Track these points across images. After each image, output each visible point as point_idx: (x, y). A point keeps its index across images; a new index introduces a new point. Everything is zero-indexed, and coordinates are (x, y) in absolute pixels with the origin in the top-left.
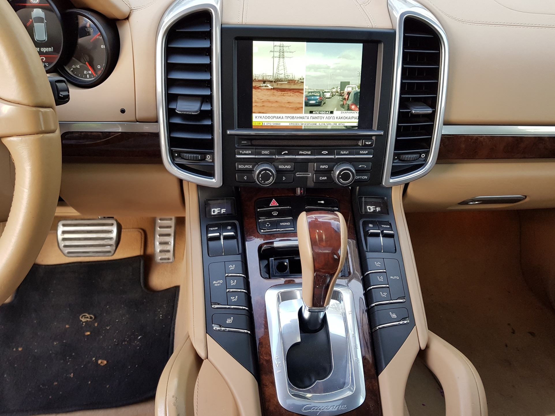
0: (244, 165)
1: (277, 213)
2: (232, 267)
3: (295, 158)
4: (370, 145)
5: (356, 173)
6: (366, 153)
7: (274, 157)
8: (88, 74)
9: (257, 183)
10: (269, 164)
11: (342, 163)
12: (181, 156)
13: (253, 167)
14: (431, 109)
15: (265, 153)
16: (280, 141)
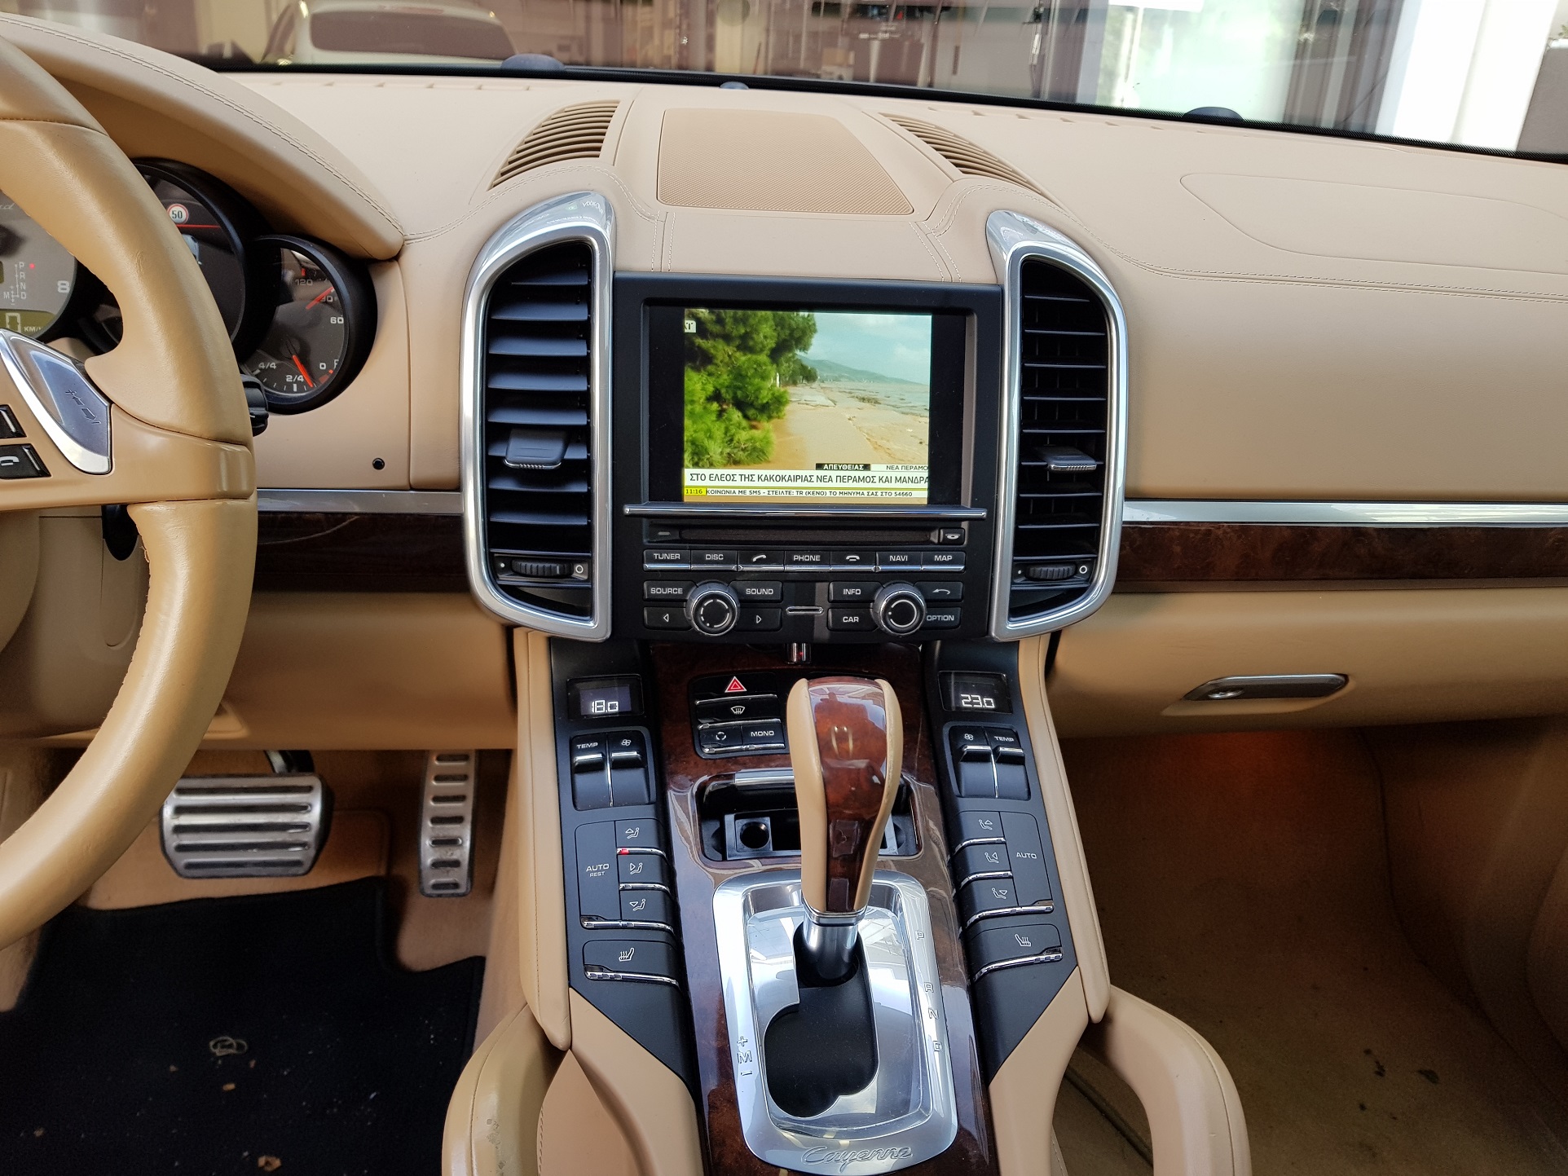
0: (664, 587)
1: (742, 709)
3: (784, 571)
4: (959, 542)
5: (928, 607)
6: (948, 559)
7: (734, 567)
8: (297, 382)
9: (694, 630)
10: (722, 583)
11: (894, 583)
12: (515, 570)
13: (686, 592)
14: (1093, 462)
15: (714, 558)
16: (747, 532)
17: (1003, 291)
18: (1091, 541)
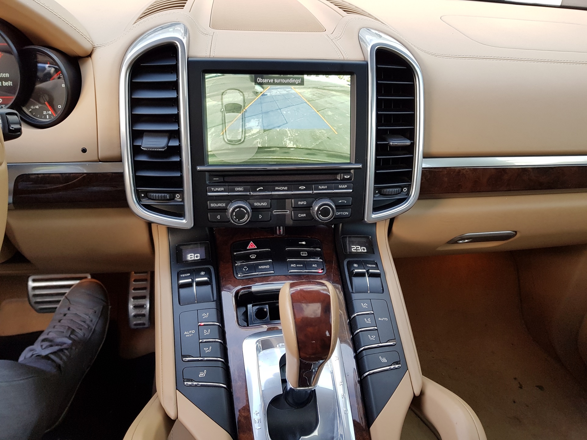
0: (217, 203)
1: (255, 256)
2: (206, 316)
3: (271, 195)
4: (349, 179)
5: (336, 209)
6: (345, 187)
7: (248, 193)
8: (48, 114)
9: (231, 223)
10: (244, 201)
11: (321, 198)
12: (148, 197)
13: (227, 205)
14: (409, 141)
15: (239, 190)
16: (254, 177)
17: (367, 64)
18: (409, 176)
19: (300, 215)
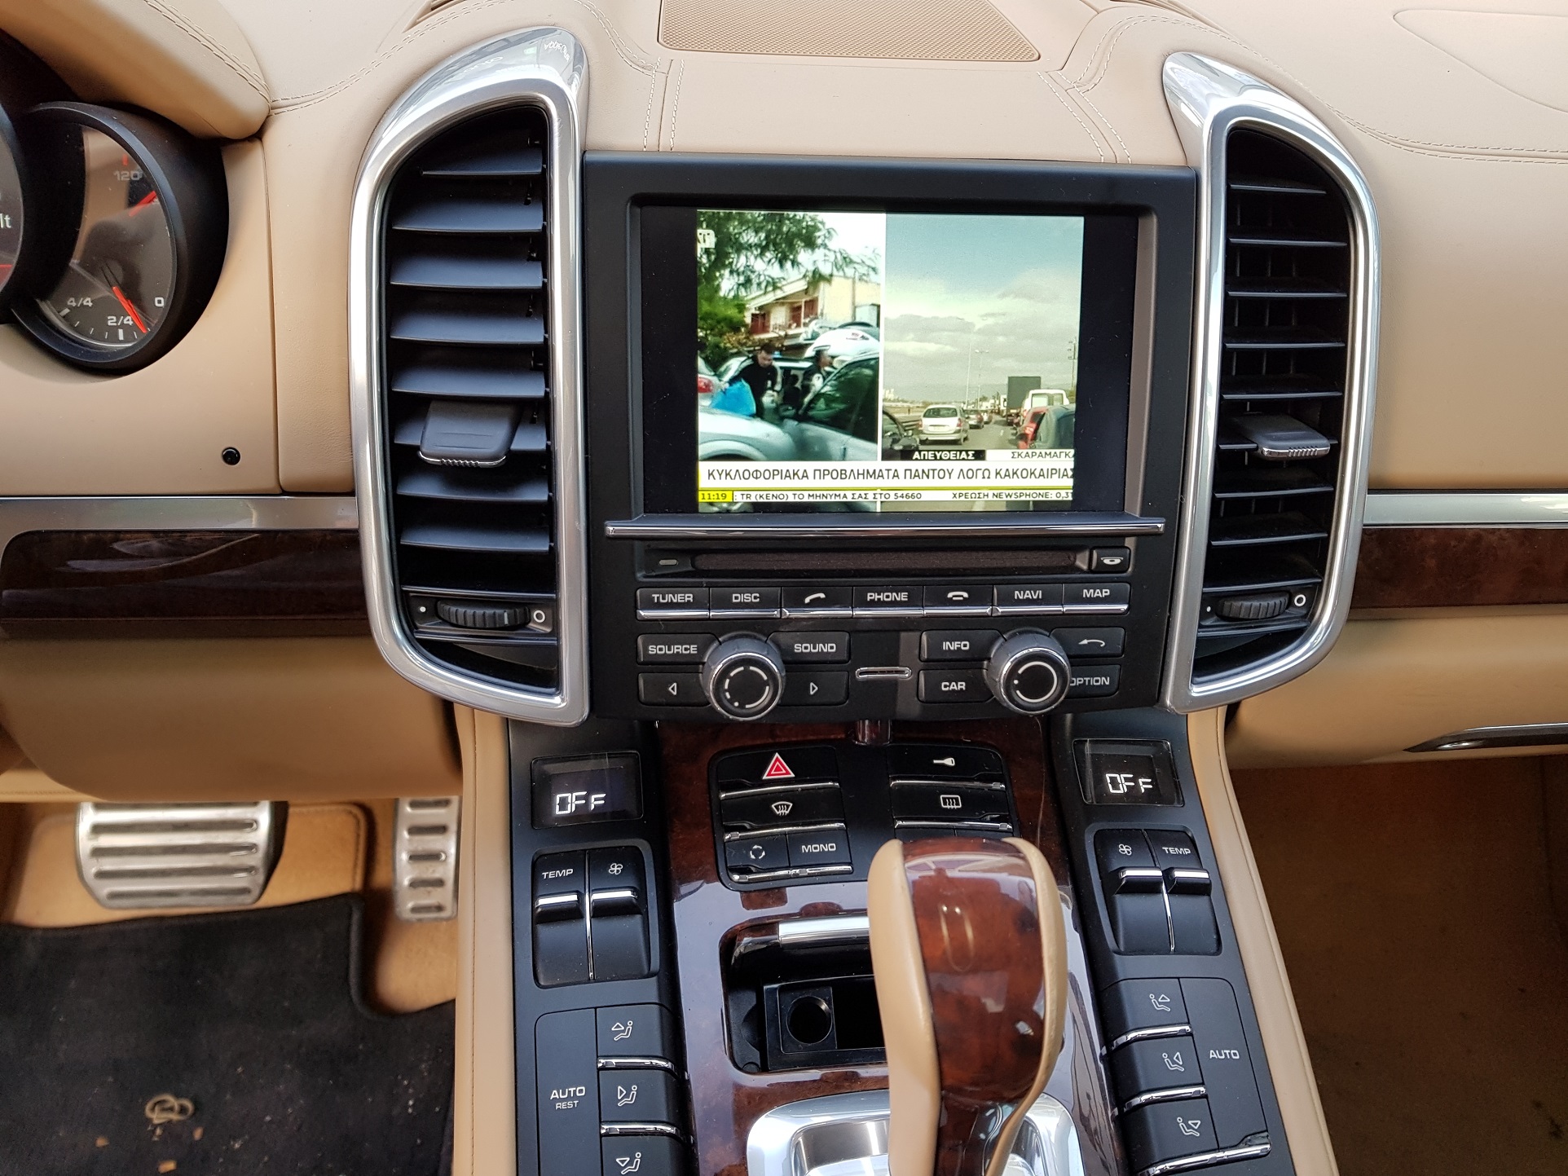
0: (669, 645)
1: (788, 806)
2: (623, 1031)
3: (852, 618)
4: (1119, 569)
5: (1072, 665)
6: (1104, 594)
7: (776, 613)
8: (123, 326)
9: (713, 709)
10: (759, 639)
11: (1021, 633)
12: (441, 616)
13: (702, 650)
14: (1325, 441)
15: (745, 600)
16: (796, 556)
17: (1197, 179)
18: (1316, 558)
19: (945, 686)
